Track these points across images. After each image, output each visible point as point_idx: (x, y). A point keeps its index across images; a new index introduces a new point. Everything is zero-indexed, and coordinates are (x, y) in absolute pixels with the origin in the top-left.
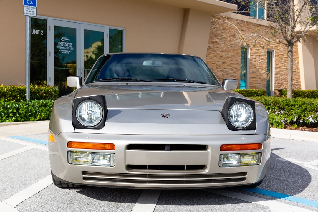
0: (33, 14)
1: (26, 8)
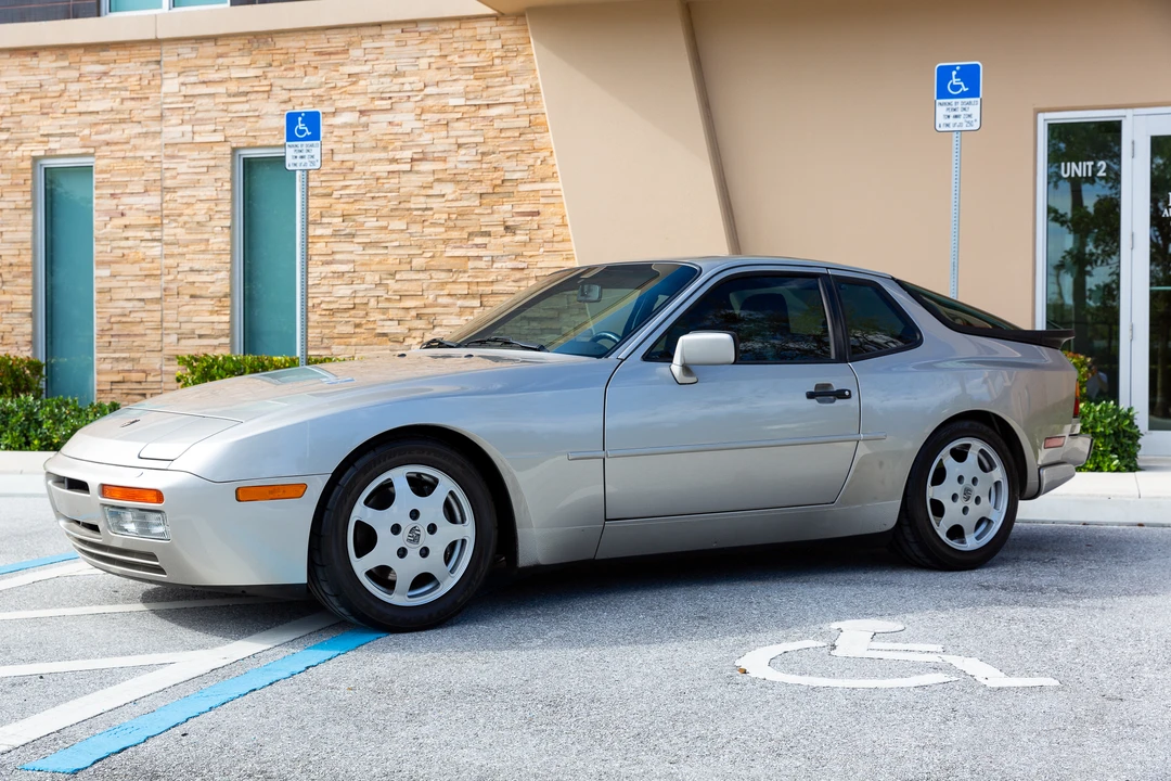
0: (970, 123)
1: (945, 108)
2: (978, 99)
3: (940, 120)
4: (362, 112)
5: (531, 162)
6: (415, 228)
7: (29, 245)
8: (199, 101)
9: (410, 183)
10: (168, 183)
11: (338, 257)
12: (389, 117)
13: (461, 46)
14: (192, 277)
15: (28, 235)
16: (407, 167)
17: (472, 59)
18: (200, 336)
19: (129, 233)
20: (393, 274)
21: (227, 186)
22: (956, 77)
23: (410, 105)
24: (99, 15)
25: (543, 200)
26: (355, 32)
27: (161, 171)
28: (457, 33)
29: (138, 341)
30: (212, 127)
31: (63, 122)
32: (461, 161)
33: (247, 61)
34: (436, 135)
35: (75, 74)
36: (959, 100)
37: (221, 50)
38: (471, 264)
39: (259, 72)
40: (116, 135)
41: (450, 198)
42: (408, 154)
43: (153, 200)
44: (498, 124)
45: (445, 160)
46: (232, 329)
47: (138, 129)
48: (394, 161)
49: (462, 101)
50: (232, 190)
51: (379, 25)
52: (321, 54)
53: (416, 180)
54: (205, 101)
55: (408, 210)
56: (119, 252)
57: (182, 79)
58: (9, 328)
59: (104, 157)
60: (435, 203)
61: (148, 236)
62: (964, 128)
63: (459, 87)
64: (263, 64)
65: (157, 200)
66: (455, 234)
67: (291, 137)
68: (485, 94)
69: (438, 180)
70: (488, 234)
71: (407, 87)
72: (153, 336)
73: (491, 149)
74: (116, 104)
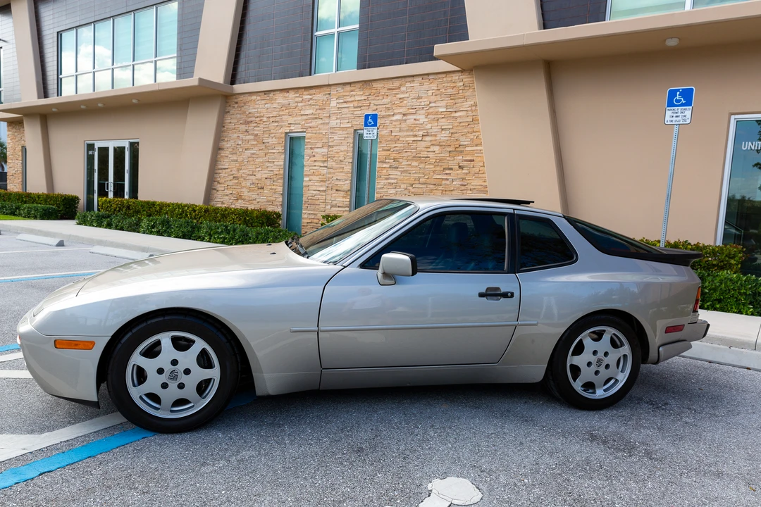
2: (691, 107)
3: (668, 118)
4: (404, 115)
5: (472, 137)
6: (422, 166)
7: (282, 167)
8: (343, 110)
9: (422, 145)
10: (330, 144)
11: (391, 176)
12: (415, 117)
13: (446, 85)
14: (337, 182)
15: (282, 163)
16: (420, 139)
17: (450, 91)
18: (339, 207)
19: (316, 164)
20: (412, 185)
21: (352, 145)
22: (679, 95)
23: (423, 111)
24: (310, 75)
25: (476, 155)
26: (403, 80)
27: (328, 139)
28: (445, 79)
29: (317, 207)
30: (347, 121)
31: (296, 119)
32: (443, 136)
33: (361, 93)
34: (433, 125)
35: (300, 99)
36: (680, 108)
37: (352, 88)
38: (443, 182)
39: (366, 98)
40: (313, 124)
41: (437, 152)
42: (421, 133)
43: (325, 150)
44: (459, 120)
45: (436, 136)
46: (350, 204)
47: (321, 122)
48: (416, 136)
49: (444, 110)
50: (353, 147)
51: (413, 76)
52: (390, 89)
53: (424, 144)
54: (346, 110)
55: (420, 157)
56: (312, 171)
57: (338, 101)
58: (274, 199)
59: (309, 133)
60: (431, 155)
61: (322, 165)
62: (681, 123)
63: (443, 103)
64: (367, 94)
65: (326, 150)
66: (438, 169)
67: (366, 125)
68: (454, 106)
69: (432, 145)
70: (451, 169)
71: (423, 104)
72: (322, 205)
73: (455, 131)
74: (314, 112)
